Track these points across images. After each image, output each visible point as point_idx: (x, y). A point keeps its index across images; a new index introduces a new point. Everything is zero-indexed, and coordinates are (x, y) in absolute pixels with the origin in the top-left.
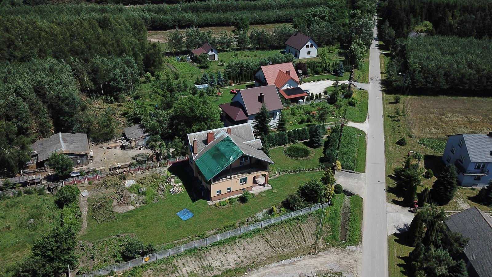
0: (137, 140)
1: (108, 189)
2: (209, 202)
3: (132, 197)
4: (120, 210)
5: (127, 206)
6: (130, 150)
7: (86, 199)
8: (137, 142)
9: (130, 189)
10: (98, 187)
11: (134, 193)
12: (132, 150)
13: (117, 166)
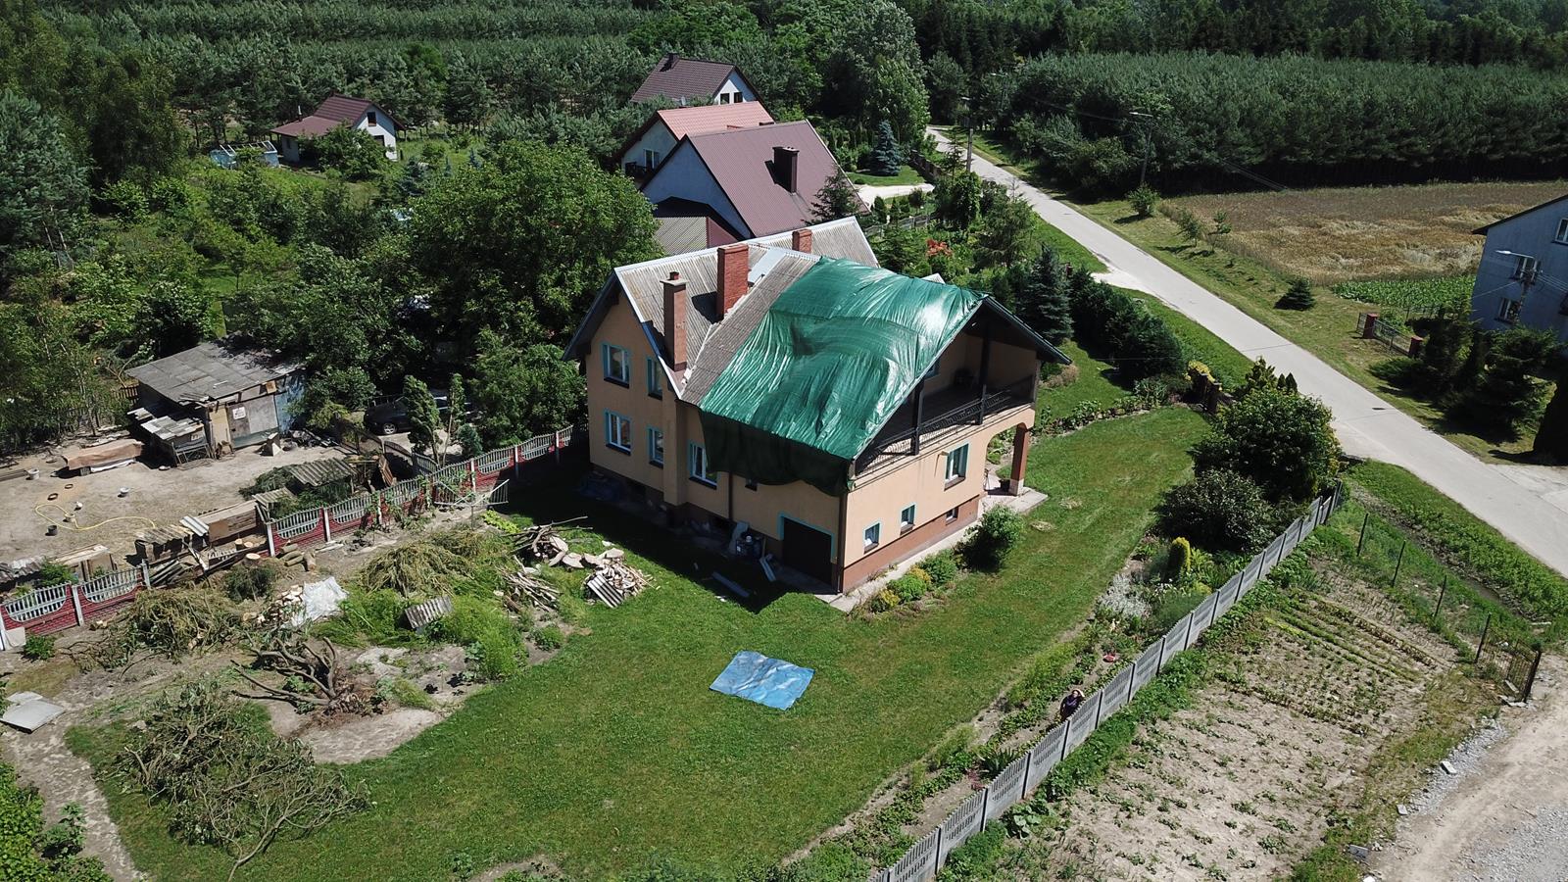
0: (240, 403)
1: (185, 658)
2: (833, 597)
3: (379, 668)
4: (347, 749)
5: (381, 719)
6: (208, 465)
7: (54, 740)
8: (239, 412)
9: (338, 628)
10: (108, 659)
11: (376, 642)
12: (216, 463)
13: (181, 533)
